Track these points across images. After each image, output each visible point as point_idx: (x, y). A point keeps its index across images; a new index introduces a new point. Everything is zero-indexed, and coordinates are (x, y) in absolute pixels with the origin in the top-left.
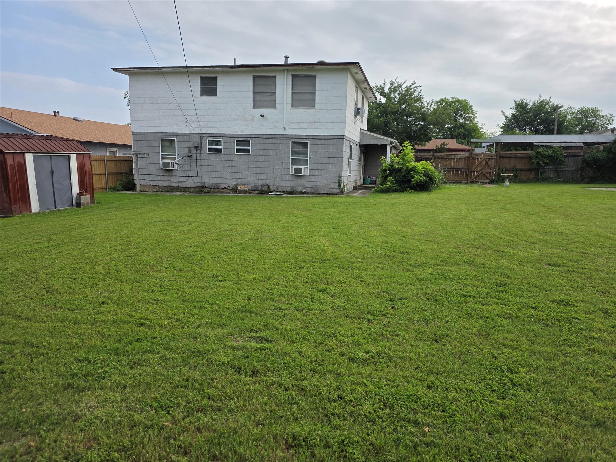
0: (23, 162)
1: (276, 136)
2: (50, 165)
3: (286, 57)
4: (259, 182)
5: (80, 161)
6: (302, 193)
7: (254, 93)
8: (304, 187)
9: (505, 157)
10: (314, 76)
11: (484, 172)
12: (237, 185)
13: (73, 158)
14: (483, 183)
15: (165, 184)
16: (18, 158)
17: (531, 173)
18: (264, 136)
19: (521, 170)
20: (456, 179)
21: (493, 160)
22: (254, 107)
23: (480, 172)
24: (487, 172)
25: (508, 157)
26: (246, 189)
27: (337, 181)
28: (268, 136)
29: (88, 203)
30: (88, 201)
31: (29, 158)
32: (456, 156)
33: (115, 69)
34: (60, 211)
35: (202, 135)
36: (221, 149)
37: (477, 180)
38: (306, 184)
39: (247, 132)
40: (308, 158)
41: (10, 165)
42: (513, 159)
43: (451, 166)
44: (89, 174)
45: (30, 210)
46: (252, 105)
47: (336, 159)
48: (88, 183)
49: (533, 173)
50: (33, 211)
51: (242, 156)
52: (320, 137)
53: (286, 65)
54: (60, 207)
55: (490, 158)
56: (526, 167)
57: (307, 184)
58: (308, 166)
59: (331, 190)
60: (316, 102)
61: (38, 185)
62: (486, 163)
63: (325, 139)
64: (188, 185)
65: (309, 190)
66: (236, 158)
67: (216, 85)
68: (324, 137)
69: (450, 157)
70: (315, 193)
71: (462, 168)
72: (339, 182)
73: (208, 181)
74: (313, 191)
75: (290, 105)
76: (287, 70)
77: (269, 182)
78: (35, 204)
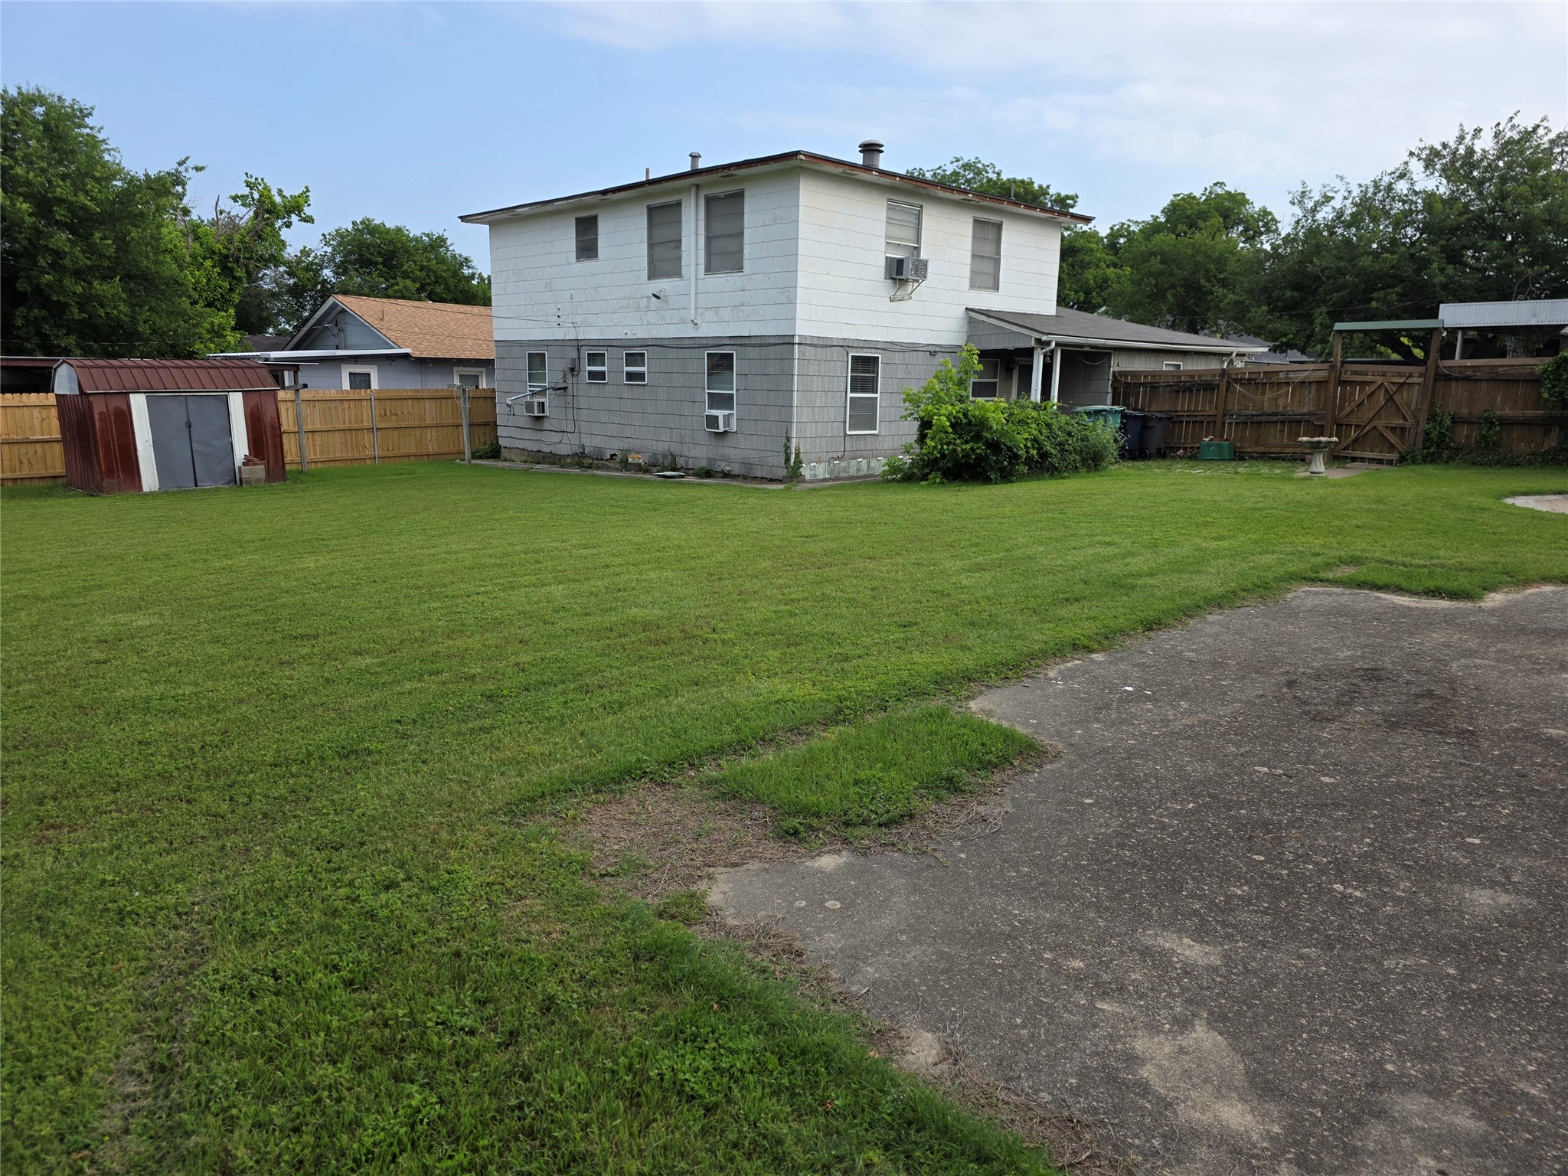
0: (125, 408)
1: (683, 342)
2: (184, 413)
3: (695, 157)
4: (661, 447)
5: (253, 403)
6: (726, 475)
7: (651, 246)
8: (729, 461)
9: (1457, 379)
10: (740, 195)
11: (1380, 429)
12: (626, 452)
13: (236, 401)
14: (1380, 461)
15: (534, 447)
16: (116, 402)
17: (1546, 434)
18: (666, 343)
19: (1507, 423)
20: (1288, 446)
21: (1416, 388)
22: (650, 278)
23: (1368, 428)
24: (1393, 429)
25: (1466, 379)
26: (641, 461)
27: (783, 450)
28: (671, 342)
29: (258, 480)
30: (258, 476)
31: (138, 403)
32: (1291, 375)
33: (463, 218)
34: (204, 491)
35: (581, 343)
36: (604, 372)
37: (1358, 454)
38: (732, 453)
39: (643, 333)
40: (734, 392)
41: (100, 414)
42: (1484, 385)
43: (1277, 406)
44: (273, 428)
45: (140, 488)
46: (646, 273)
47: (781, 393)
48: (270, 444)
49: (1555, 433)
50: (146, 488)
51: (635, 388)
52: (753, 341)
53: (695, 173)
54: (205, 485)
55: (1402, 380)
56: (1530, 413)
57: (734, 454)
58: (735, 412)
59: (774, 469)
60: (745, 257)
61: (157, 444)
62: (1390, 399)
63: (761, 345)
64: (563, 450)
65: (736, 469)
66: (626, 393)
67: (596, 234)
68: (758, 341)
69: (1274, 379)
70: (745, 477)
71: (1310, 414)
72: (786, 453)
73: (591, 443)
74: (743, 471)
75: (702, 268)
76: (698, 186)
77: (675, 448)
78: (149, 478)
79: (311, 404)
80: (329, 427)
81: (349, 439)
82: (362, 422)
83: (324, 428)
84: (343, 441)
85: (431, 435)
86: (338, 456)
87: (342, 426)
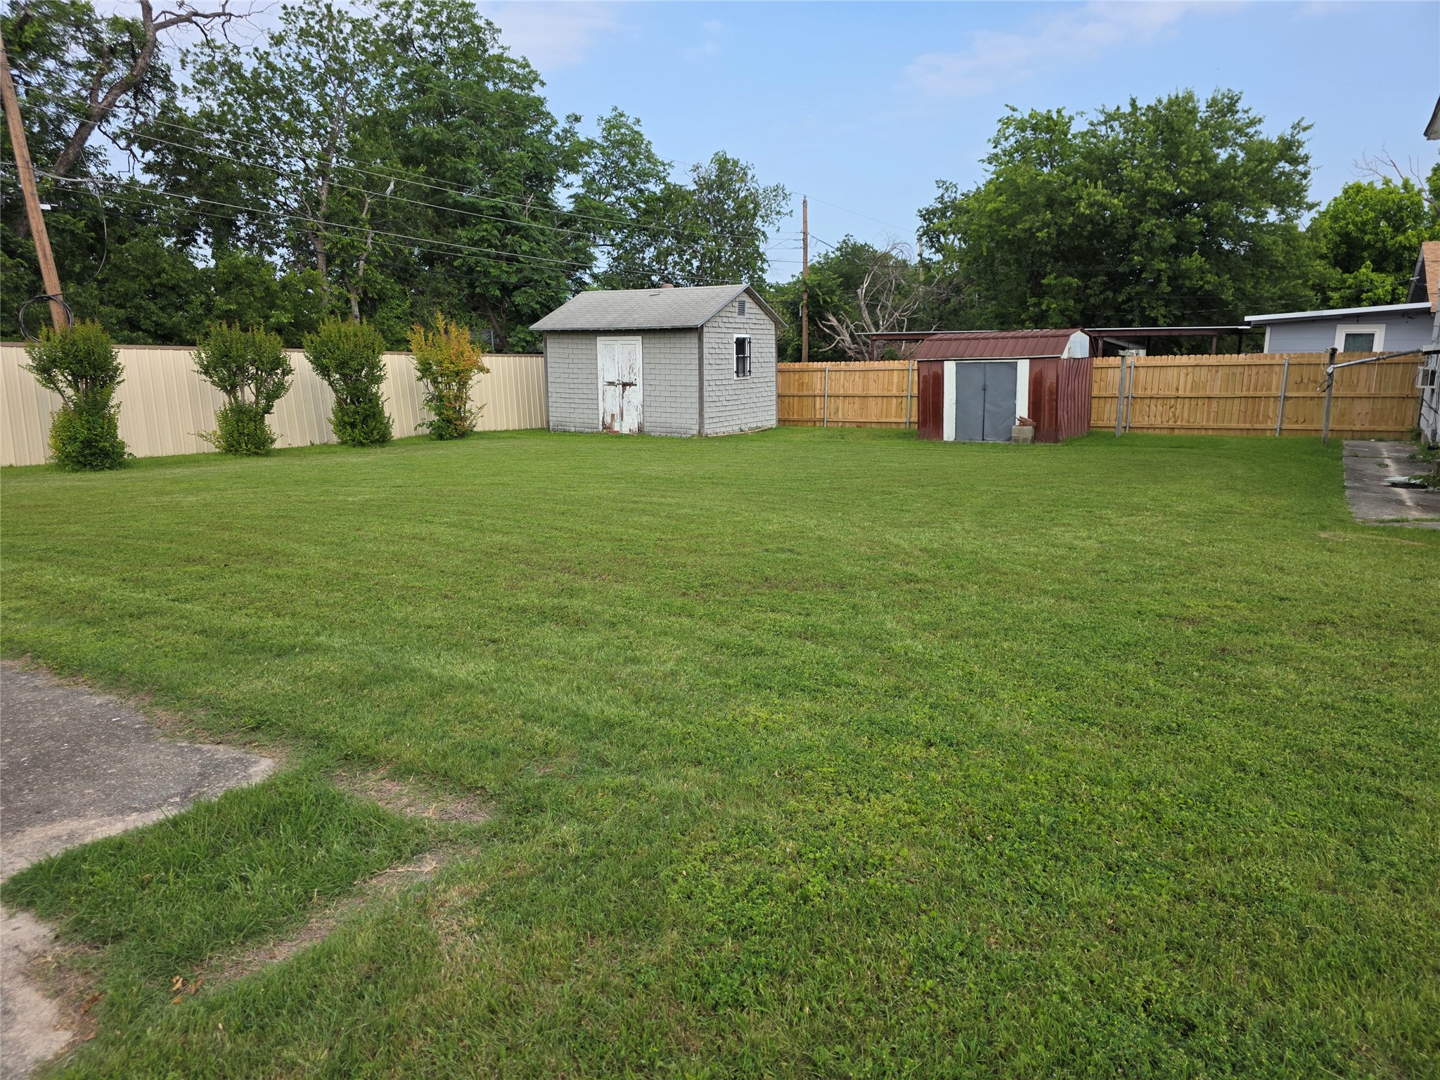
0: (939, 373)
2: (983, 377)
5: (1037, 370)
13: (1023, 367)
16: (935, 368)
31: (950, 369)
34: (987, 445)
44: (1051, 393)
45: (942, 437)
48: (1046, 407)
50: (945, 438)
54: (988, 440)
61: (959, 403)
78: (949, 432)
79: (1214, 369)
80: (1229, 394)
81: (1250, 408)
82: (1269, 389)
83: (1224, 394)
84: (1243, 408)
85: (1362, 407)
86: (1234, 425)
87: (1244, 393)
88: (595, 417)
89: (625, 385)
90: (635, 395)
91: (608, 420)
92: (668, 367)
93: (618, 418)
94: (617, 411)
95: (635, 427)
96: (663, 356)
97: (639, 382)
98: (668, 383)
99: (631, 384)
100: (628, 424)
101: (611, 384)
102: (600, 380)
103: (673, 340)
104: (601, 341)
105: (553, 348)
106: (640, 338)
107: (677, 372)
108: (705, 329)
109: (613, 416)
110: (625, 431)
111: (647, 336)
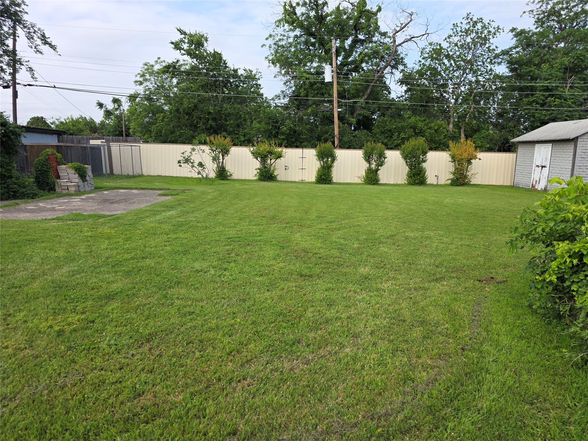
88: (529, 181)
89: (543, 167)
90: (546, 171)
91: (534, 183)
92: (561, 159)
93: (538, 182)
94: (538, 180)
95: (543, 187)
96: (559, 153)
97: (548, 166)
98: (559, 167)
99: (545, 167)
100: (540, 186)
101: (538, 166)
102: (534, 164)
103: (565, 146)
104: (537, 146)
105: (521, 150)
106: (551, 145)
107: (564, 161)
108: (579, 140)
109: (536, 181)
110: (539, 189)
111: (554, 144)
